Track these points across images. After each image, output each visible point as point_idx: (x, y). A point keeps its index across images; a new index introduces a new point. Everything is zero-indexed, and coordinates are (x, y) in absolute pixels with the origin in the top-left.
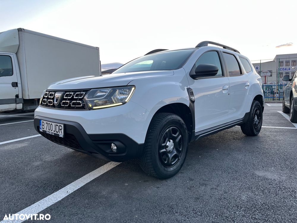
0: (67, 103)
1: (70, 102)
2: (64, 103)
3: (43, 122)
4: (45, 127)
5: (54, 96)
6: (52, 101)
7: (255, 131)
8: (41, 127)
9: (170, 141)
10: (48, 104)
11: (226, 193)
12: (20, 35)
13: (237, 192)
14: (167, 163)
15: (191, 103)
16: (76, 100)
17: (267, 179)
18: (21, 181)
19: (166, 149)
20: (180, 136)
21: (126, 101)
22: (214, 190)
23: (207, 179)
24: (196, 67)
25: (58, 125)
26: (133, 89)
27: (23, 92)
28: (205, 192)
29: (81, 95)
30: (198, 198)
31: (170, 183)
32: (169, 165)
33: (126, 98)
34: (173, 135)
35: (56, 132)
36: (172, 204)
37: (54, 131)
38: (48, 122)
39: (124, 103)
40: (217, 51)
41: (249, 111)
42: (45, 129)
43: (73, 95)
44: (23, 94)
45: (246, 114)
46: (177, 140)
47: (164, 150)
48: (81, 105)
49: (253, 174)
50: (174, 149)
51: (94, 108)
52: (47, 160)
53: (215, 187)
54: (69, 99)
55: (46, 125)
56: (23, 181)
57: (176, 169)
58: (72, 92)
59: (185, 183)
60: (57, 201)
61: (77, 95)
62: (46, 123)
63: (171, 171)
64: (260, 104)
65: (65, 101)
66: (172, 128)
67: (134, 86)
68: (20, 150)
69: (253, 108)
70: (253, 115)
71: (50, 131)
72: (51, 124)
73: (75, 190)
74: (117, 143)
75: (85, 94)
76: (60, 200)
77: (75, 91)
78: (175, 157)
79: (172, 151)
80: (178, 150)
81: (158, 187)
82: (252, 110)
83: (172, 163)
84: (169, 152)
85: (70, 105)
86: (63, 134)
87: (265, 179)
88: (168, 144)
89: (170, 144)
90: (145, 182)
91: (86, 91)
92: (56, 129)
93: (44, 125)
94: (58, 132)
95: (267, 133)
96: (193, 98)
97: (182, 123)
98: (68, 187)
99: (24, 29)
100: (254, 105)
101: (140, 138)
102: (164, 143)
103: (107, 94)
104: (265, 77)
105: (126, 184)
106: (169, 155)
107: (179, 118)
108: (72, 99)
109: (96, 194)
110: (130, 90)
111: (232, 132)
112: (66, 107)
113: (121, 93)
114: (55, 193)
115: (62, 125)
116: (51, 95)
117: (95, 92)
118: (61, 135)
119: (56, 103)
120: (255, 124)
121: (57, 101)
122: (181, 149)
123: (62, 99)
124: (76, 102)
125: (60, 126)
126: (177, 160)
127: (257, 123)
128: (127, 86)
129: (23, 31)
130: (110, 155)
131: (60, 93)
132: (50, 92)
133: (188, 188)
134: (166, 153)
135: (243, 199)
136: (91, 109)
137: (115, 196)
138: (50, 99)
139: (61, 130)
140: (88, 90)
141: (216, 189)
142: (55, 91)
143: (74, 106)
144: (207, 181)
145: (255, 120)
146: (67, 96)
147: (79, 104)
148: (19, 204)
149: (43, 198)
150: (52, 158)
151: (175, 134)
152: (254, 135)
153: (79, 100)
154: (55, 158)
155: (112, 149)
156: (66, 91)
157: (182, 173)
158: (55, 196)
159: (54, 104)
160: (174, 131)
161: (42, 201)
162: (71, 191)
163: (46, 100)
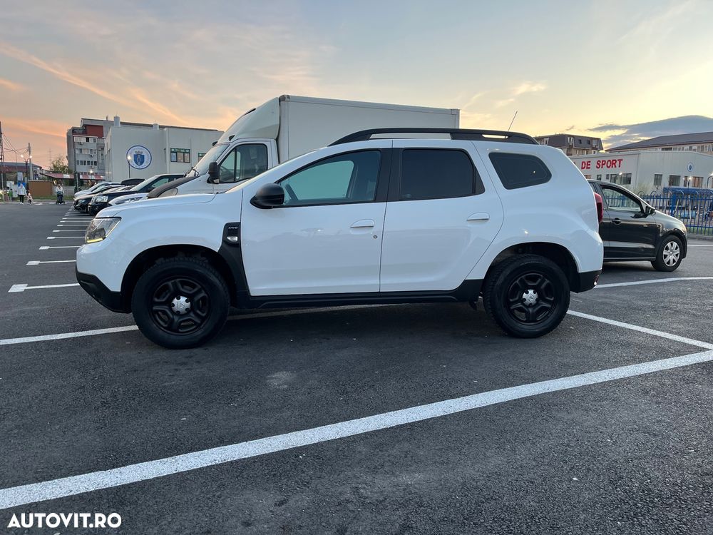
9: (179, 298)
12: (282, 104)
14: (167, 327)
15: (226, 247)
19: (171, 309)
26: (119, 221)
32: (174, 331)
39: (104, 239)
45: (467, 283)
46: (196, 299)
57: (188, 339)
67: (120, 218)
79: (187, 314)
83: (182, 331)
84: (178, 314)
88: (175, 301)
89: (179, 302)
96: (232, 239)
99: (288, 97)
106: (175, 317)
129: (287, 99)
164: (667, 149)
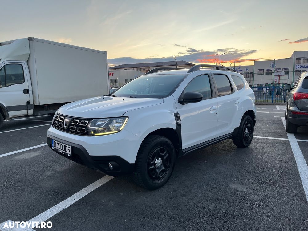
0: (74, 129)
1: (76, 128)
2: (71, 128)
3: (55, 142)
4: (56, 146)
5: (64, 121)
6: (62, 124)
7: (244, 143)
8: (53, 145)
9: (158, 159)
10: (59, 126)
11: (199, 202)
12: (31, 44)
13: (208, 202)
14: (155, 177)
15: (177, 126)
16: (81, 126)
17: (237, 191)
18: (37, 190)
19: (155, 166)
20: (168, 154)
21: (121, 129)
22: (191, 200)
23: (188, 191)
24: (185, 93)
25: (67, 146)
26: (127, 119)
27: (34, 99)
28: (183, 202)
29: (85, 123)
30: (176, 207)
31: (157, 193)
32: (157, 178)
33: (121, 126)
34: (161, 154)
35: (66, 151)
36: (154, 211)
37: (64, 151)
38: (59, 143)
39: (119, 131)
40: (208, 75)
41: (239, 126)
42: (56, 148)
43: (79, 122)
44: (34, 100)
45: (236, 129)
46: (165, 158)
47: (153, 167)
48: (85, 131)
49: (227, 186)
50: (162, 165)
51: (95, 134)
52: (57, 170)
53: (192, 197)
54: (76, 125)
55: (57, 145)
56: (38, 189)
57: (163, 181)
58: (79, 119)
59: (169, 193)
60: (66, 207)
61: (82, 123)
62: (58, 143)
63: (159, 183)
64: (250, 118)
65: (72, 127)
66: (160, 149)
67: (127, 117)
68: (34, 159)
69: (243, 122)
70: (242, 129)
71: (61, 150)
72: (62, 145)
73: (80, 198)
74: (113, 163)
75: (89, 122)
76: (68, 206)
77: (81, 119)
78: (163, 171)
79: (160, 167)
80: (165, 166)
81: (147, 197)
82: (242, 125)
83: (160, 177)
84: (158, 168)
85: (76, 130)
86: (71, 154)
87: (235, 191)
88: (156, 161)
89: (158, 161)
90: (137, 192)
91: (90, 120)
92: (65, 149)
93: (55, 144)
94: (67, 152)
95: (257, 145)
96: (179, 122)
97: (170, 144)
98: (75, 195)
99: (34, 38)
100: (244, 120)
101: (131, 159)
102: (153, 161)
103: (106, 122)
104: (279, 76)
105: (122, 194)
106: (158, 170)
107: (166, 140)
108: (78, 126)
109: (97, 202)
110: (125, 119)
111: (226, 143)
112: (73, 131)
113: (117, 122)
114: (65, 201)
115: (70, 147)
116: (61, 119)
117: (96, 122)
118: (70, 154)
119: (66, 127)
120: (246, 136)
121: (66, 126)
122: (168, 165)
123: (70, 124)
124: (81, 129)
125: (68, 147)
126: (164, 174)
127: (248, 136)
128: (122, 117)
129: (33, 40)
130: (108, 172)
131: (69, 119)
132: (60, 116)
133: (170, 198)
134: (154, 169)
135: (210, 208)
136: (93, 135)
137: (112, 203)
138: (60, 122)
139: (69, 150)
140: (91, 120)
141: (192, 199)
142: (65, 117)
143: (80, 132)
144: (188, 192)
145: (246, 132)
146: (74, 122)
147: (84, 130)
148: (36, 209)
149: (56, 205)
150: (62, 168)
151: (163, 153)
152: (244, 147)
153: (84, 127)
154: (65, 168)
155: (109, 167)
156: (73, 118)
157: (169, 184)
158: (64, 203)
159: (63, 127)
160: (162, 151)
161: (55, 206)
162: (77, 199)
163: (57, 122)
164: (126, 69)
